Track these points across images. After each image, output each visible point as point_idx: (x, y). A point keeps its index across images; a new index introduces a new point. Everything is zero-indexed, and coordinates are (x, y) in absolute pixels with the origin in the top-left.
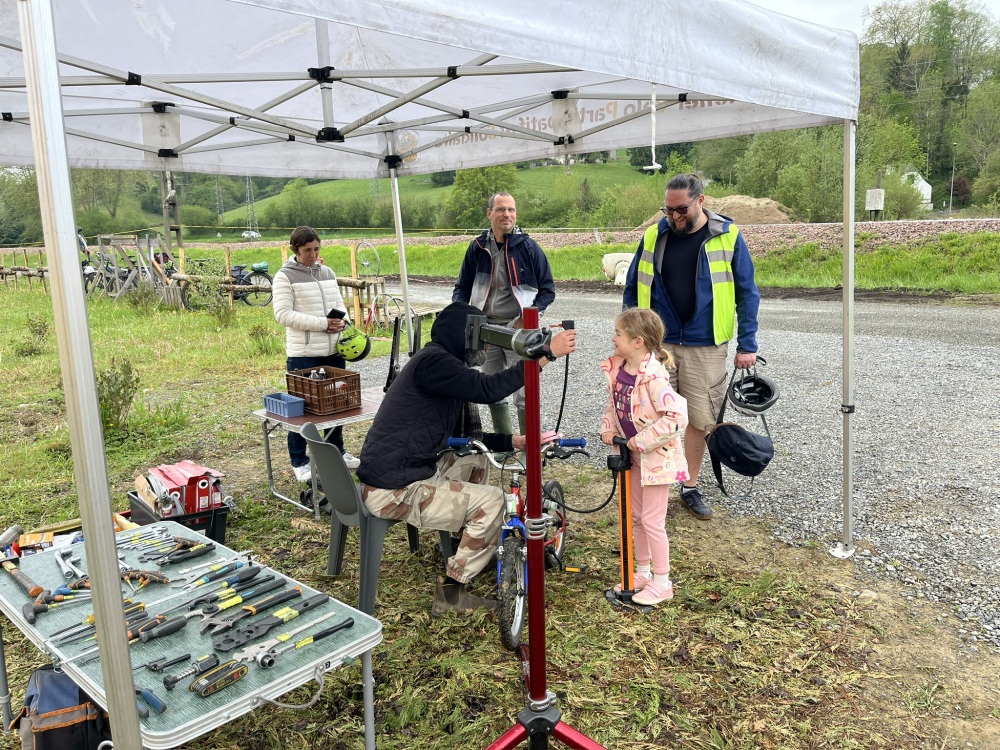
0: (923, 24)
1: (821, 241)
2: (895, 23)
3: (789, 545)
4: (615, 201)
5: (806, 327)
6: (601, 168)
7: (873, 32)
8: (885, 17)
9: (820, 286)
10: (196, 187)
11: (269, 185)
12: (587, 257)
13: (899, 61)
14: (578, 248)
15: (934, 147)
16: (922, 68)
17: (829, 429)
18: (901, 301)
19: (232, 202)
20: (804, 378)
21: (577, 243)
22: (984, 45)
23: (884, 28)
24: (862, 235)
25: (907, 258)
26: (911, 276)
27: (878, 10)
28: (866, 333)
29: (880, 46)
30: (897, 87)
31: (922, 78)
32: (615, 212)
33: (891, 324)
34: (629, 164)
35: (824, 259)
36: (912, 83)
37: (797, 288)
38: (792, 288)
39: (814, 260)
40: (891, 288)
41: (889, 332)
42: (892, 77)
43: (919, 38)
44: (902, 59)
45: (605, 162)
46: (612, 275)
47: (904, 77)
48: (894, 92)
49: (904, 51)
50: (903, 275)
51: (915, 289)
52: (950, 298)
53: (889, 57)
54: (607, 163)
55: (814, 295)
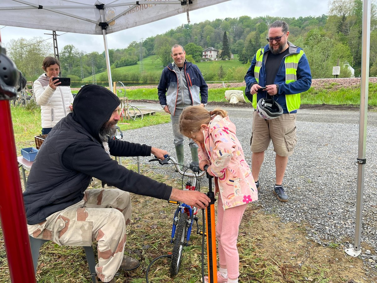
0: (351, 8)
1: (315, 86)
2: (340, 7)
3: (319, 245)
4: (232, 73)
5: (312, 120)
6: (228, 62)
7: (333, 10)
8: (337, 5)
9: (316, 104)
10: (74, 68)
11: (101, 68)
12: (219, 93)
13: (342, 22)
14: (216, 89)
15: (355, 54)
16: (351, 24)
17: (330, 168)
18: (351, 110)
19: (87, 74)
20: (314, 142)
21: (215, 88)
22: (375, 16)
23: (336, 9)
24: (332, 84)
25: (352, 93)
26: (353, 100)
27: (334, 2)
28: (340, 122)
29: (335, 16)
30: (341, 31)
31: (351, 28)
32: (232, 77)
33: (350, 119)
34: (238, 61)
35: (317, 93)
36: (347, 30)
37: (306, 105)
38: (304, 105)
39: (312, 94)
40: (346, 105)
41: (349, 122)
42: (339, 28)
43: (350, 13)
44: (343, 21)
45: (229, 60)
46: (229, 99)
47: (344, 27)
48: (340, 33)
49: (344, 18)
50: (351, 100)
51: (357, 105)
52: (372, 108)
53: (338, 20)
54: (230, 60)
55: (313, 107)
